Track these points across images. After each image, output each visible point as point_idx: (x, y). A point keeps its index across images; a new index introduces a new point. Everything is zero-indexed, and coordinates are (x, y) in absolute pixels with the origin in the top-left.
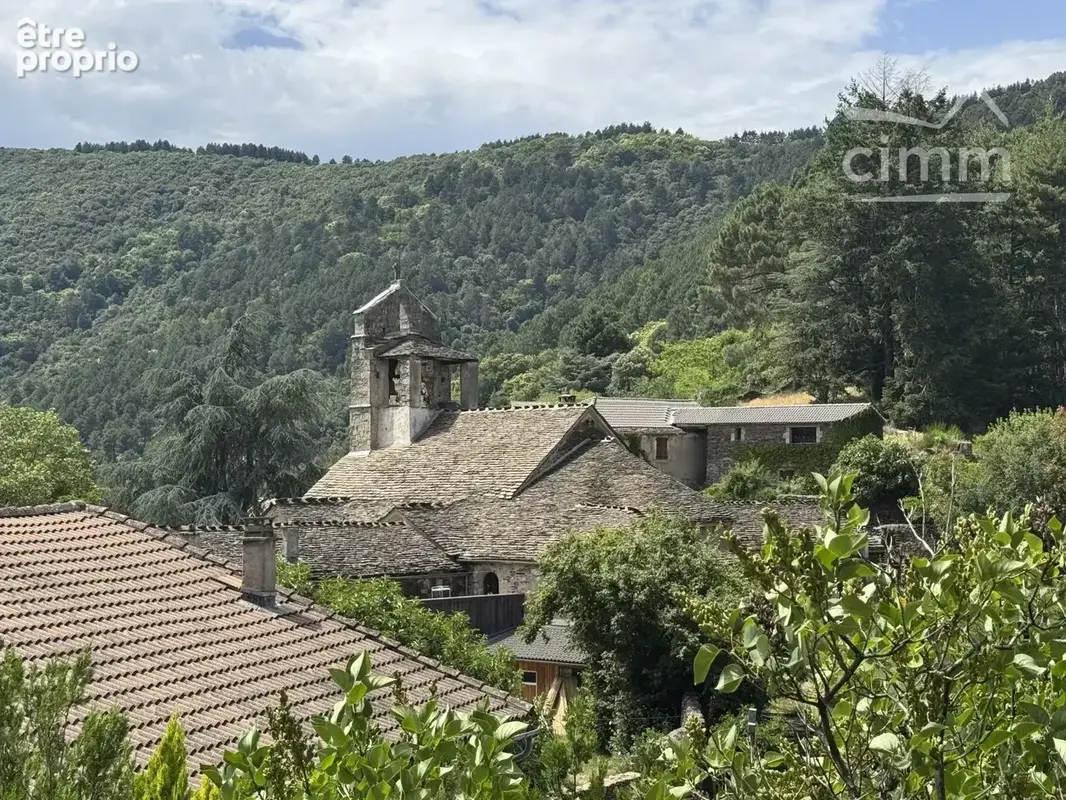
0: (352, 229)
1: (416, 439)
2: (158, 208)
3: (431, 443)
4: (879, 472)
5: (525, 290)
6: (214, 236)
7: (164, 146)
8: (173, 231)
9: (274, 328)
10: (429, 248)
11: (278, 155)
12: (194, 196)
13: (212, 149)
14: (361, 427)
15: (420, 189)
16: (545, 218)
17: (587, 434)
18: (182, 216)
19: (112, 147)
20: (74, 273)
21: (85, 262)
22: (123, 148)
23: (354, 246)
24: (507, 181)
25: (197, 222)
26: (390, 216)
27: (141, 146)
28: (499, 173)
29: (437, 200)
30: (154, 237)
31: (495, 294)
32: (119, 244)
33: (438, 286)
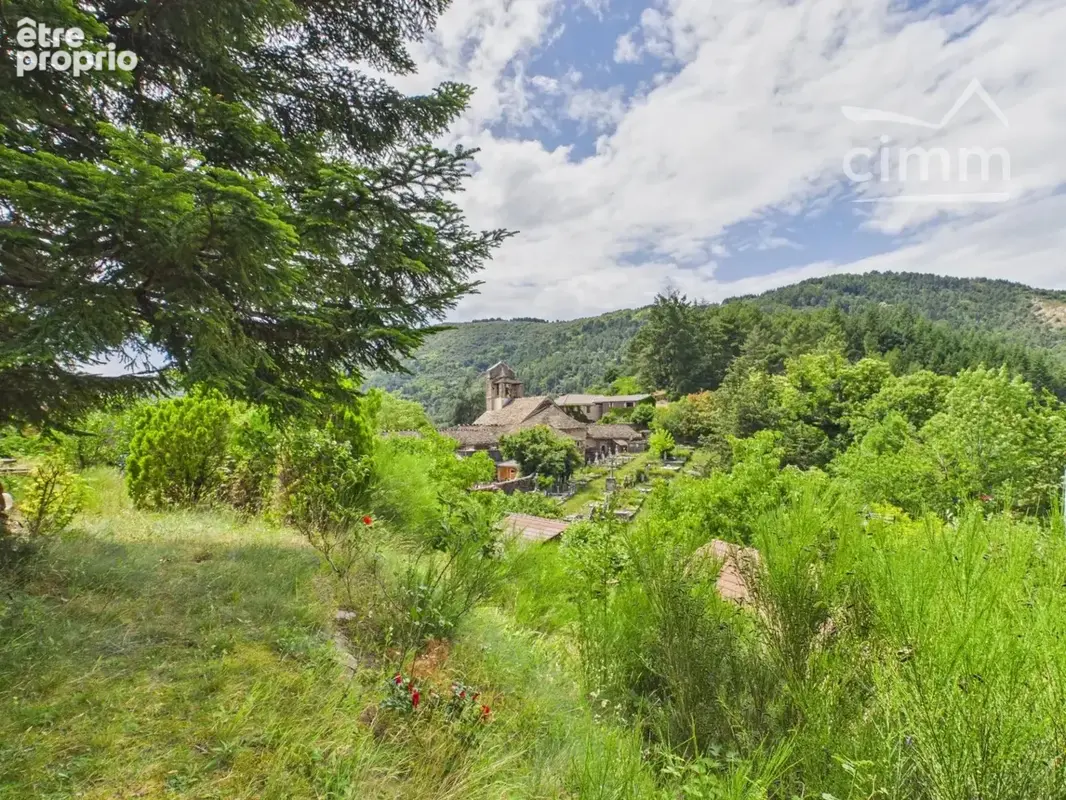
0: (557, 343)
1: (504, 407)
2: (497, 339)
3: (508, 408)
4: (644, 415)
5: (614, 362)
6: (514, 348)
7: (499, 319)
8: (502, 347)
9: (532, 377)
10: (582, 349)
11: (535, 320)
12: (509, 335)
13: (514, 319)
14: (489, 404)
15: (580, 330)
16: (621, 338)
17: (545, 405)
18: (505, 342)
19: (483, 321)
20: (472, 362)
21: (475, 358)
22: (487, 321)
23: (558, 349)
24: (610, 326)
25: (510, 343)
26: (570, 339)
27: (492, 320)
28: (606, 323)
29: (585, 333)
30: (496, 349)
31: (604, 364)
32: (485, 351)
33: (585, 362)
